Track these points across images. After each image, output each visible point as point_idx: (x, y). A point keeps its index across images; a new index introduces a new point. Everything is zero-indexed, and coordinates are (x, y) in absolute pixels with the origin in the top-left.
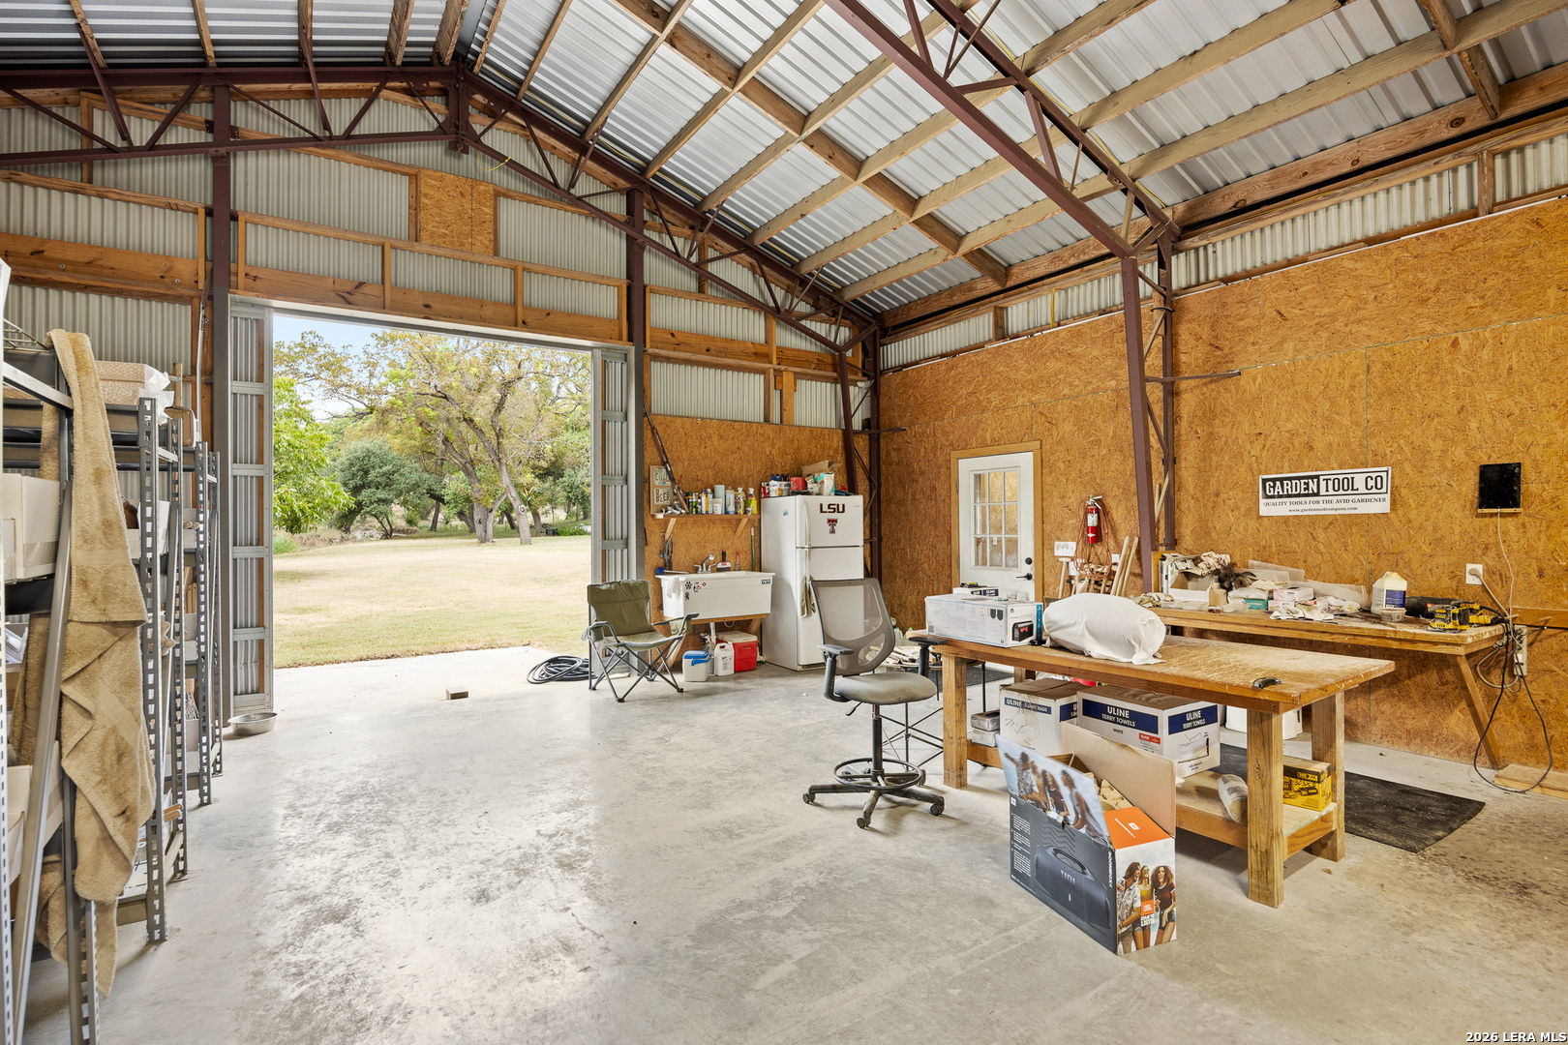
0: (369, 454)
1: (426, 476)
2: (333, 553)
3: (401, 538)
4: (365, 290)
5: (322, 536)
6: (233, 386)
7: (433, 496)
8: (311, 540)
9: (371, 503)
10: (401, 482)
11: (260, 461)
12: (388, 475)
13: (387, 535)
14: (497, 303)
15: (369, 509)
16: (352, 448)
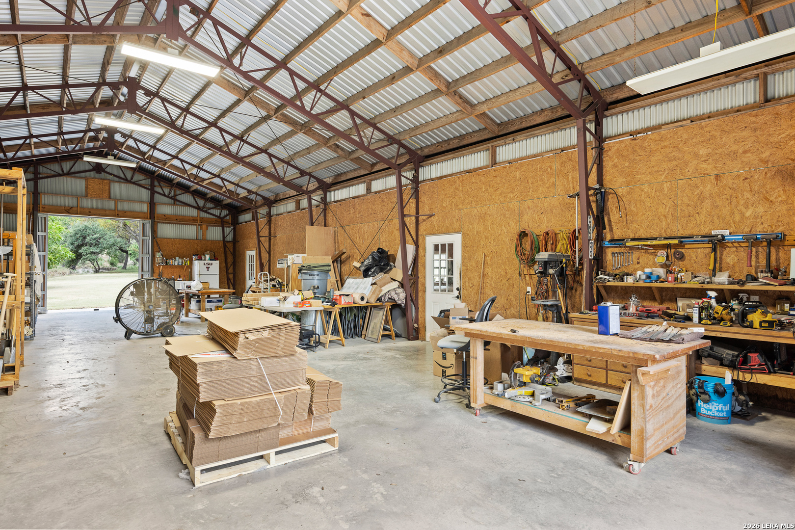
0: (86, 228)
1: (119, 240)
2: (65, 279)
3: (104, 272)
4: (73, 209)
5: (58, 271)
6: (39, 233)
7: (123, 251)
8: (52, 273)
9: (87, 254)
10: (104, 243)
11: (45, 251)
12: (96, 239)
13: (97, 271)
14: (110, 210)
15: (85, 257)
16: (76, 224)
